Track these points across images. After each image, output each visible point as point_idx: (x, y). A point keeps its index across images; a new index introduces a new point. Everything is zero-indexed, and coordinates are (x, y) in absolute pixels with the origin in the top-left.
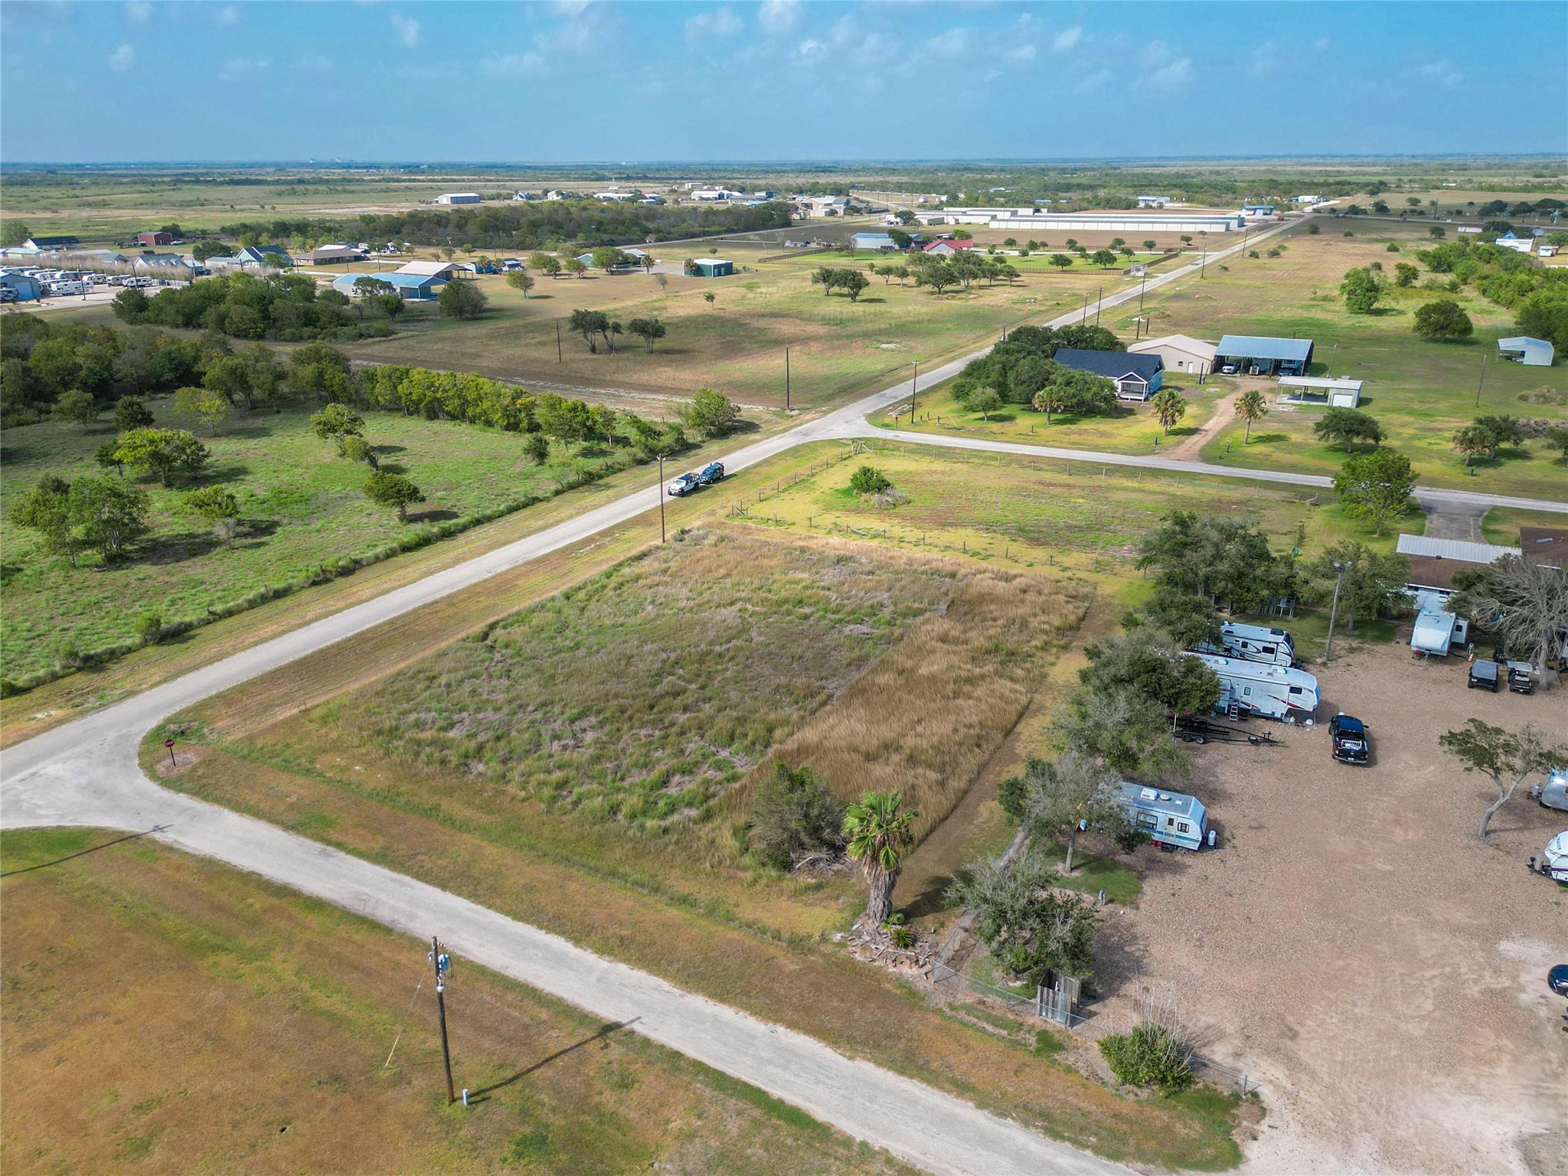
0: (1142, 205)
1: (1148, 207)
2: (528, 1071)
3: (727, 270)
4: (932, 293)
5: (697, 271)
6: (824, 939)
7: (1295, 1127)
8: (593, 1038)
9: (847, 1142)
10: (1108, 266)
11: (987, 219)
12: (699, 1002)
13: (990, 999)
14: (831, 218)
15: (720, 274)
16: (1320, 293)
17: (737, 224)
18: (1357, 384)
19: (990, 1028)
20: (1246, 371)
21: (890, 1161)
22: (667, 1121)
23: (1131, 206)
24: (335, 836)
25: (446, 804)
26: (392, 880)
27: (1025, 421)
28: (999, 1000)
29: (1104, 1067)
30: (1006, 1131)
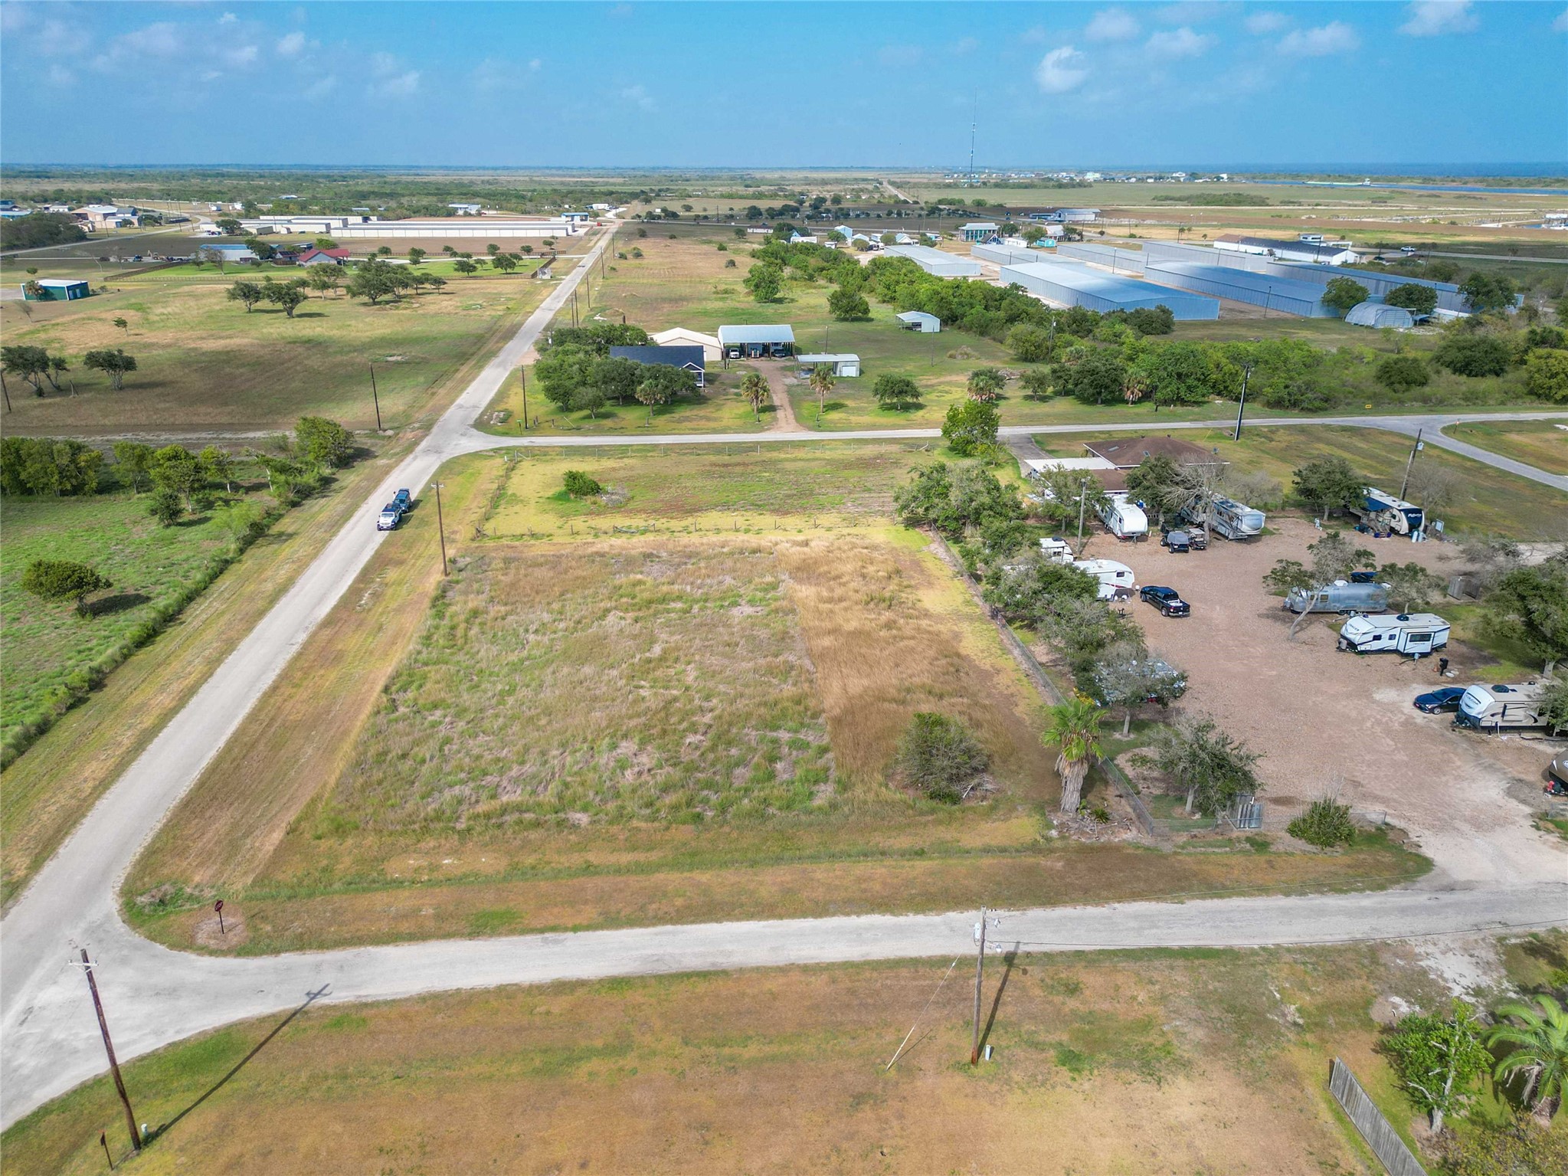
0: (461, 212)
1: (467, 214)
2: (993, 1016)
3: (81, 292)
4: (365, 304)
5: (46, 294)
6: (1049, 839)
7: (1427, 832)
8: (1008, 971)
9: (1253, 952)
10: (509, 271)
11: (323, 229)
12: (1037, 913)
13: (1195, 831)
14: (124, 231)
15: (76, 297)
16: (722, 287)
17: (18, 239)
18: (854, 357)
19: (1216, 850)
20: (749, 355)
21: (1288, 950)
22: (1134, 998)
23: (451, 214)
24: (537, 923)
25: (592, 857)
26: (656, 934)
27: (630, 415)
28: (1202, 831)
29: (1301, 844)
30: (1317, 902)
